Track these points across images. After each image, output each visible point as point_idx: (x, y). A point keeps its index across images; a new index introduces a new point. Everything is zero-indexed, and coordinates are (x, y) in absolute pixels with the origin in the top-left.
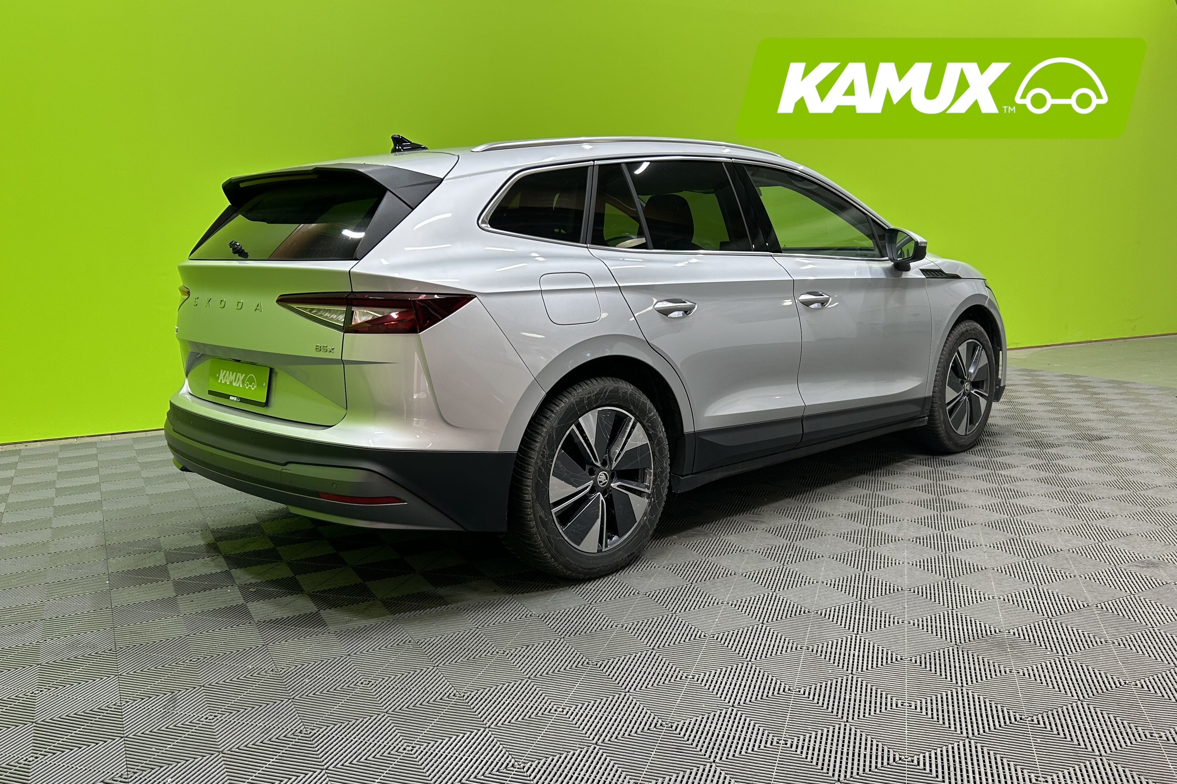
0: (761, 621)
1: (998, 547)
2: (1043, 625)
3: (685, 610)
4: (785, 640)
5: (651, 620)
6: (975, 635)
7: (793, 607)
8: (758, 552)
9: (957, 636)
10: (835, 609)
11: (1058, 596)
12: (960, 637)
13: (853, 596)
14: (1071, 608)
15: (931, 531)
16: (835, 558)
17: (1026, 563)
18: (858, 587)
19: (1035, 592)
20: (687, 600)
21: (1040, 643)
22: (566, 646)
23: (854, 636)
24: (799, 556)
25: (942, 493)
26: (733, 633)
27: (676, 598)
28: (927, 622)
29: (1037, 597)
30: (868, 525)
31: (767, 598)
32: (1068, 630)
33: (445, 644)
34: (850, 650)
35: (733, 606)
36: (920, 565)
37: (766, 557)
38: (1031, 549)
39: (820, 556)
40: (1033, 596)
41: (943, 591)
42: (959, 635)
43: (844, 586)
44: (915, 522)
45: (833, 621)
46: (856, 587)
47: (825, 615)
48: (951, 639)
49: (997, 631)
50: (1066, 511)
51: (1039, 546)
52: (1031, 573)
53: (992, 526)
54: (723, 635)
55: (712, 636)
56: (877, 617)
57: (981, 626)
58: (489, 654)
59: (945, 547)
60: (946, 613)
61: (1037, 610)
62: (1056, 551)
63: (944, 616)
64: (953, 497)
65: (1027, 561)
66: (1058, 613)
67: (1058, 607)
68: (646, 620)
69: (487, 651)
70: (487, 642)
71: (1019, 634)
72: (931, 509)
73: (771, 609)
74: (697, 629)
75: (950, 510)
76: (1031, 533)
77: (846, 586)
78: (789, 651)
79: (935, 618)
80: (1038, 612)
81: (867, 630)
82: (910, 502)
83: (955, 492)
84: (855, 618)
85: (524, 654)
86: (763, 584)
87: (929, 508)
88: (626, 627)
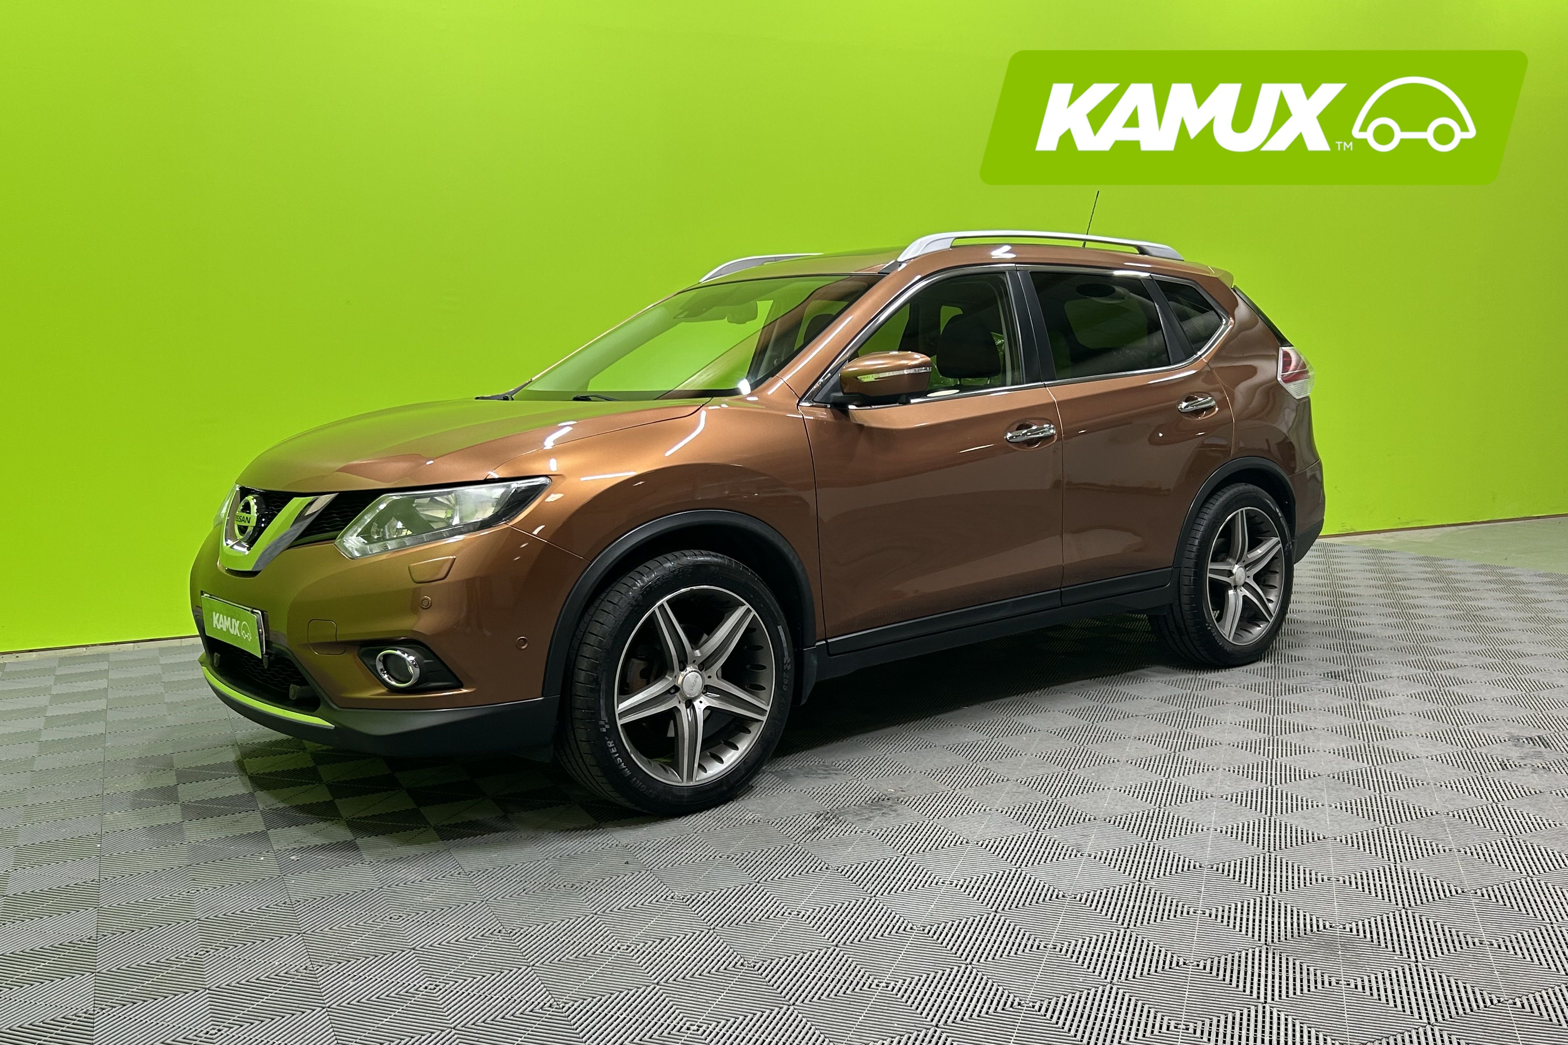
0: (994, 909)
1: (1346, 808)
2: (1395, 918)
3: (890, 892)
4: (1024, 935)
5: (840, 905)
6: (1296, 931)
7: (1043, 890)
8: (1004, 812)
9: (1270, 931)
10: (1101, 893)
11: (1422, 878)
12: (1273, 934)
13: (1130, 874)
14: (1439, 895)
15: (1255, 785)
16: (1112, 822)
17: (1383, 831)
18: (1139, 862)
19: (1391, 872)
20: (895, 878)
21: (1386, 943)
22: (716, 941)
23: (1122, 931)
24: (1062, 818)
25: (1279, 733)
26: (952, 925)
27: (879, 876)
28: (1229, 912)
29: (1392, 878)
30: (1167, 776)
31: (1008, 876)
32: (1429, 926)
33: (548, 936)
34: (1114, 950)
35: (959, 887)
36: (1232, 833)
37: (1016, 819)
38: (1394, 812)
39: (1092, 818)
40: (1386, 878)
41: (1258, 869)
42: (1273, 931)
43: (1119, 861)
44: (1234, 771)
45: (1096, 910)
46: (1136, 862)
47: (1086, 901)
48: (1260, 936)
49: (1327, 926)
50: (1453, 758)
51: (1406, 806)
52: (1389, 845)
53: (1344, 778)
54: (938, 927)
55: (922, 928)
56: (1159, 904)
57: (1305, 919)
58: (606, 951)
59: (1271, 808)
60: (1258, 900)
61: (1389, 897)
62: (1429, 814)
63: (1255, 904)
64: (1293, 738)
65: (1386, 828)
66: (1419, 902)
67: (1420, 893)
68: (833, 906)
69: (605, 946)
70: (606, 934)
71: (1358, 931)
72: (1259, 753)
73: (1012, 892)
74: (902, 919)
75: (1286, 756)
76: (1397, 789)
77: (1122, 861)
78: (1027, 950)
79: (1242, 906)
80: (1390, 900)
81: (1142, 923)
82: (1232, 744)
83: (1298, 731)
84: (1128, 906)
85: (655, 950)
86: (1005, 857)
87: (1257, 753)
88: (804, 915)
